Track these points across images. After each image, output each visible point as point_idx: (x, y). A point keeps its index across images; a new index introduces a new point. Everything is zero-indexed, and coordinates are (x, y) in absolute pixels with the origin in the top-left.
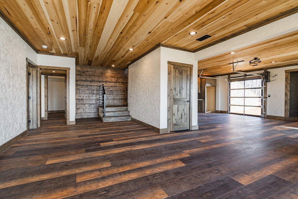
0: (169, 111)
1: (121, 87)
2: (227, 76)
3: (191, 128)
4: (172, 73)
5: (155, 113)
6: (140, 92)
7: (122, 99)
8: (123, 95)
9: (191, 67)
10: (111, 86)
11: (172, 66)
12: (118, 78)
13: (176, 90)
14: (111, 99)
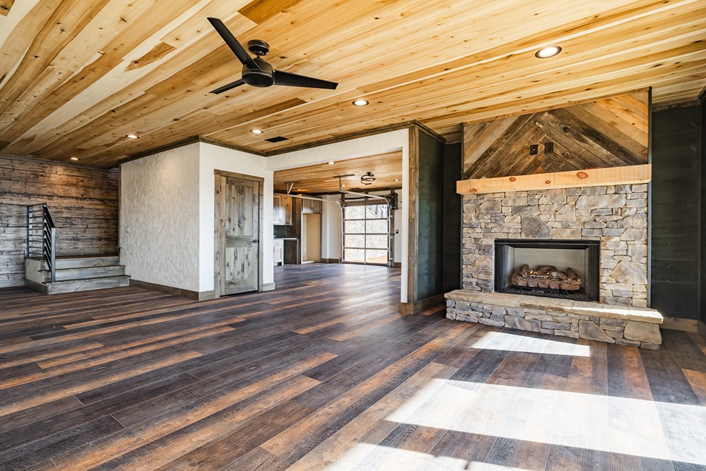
0: (217, 258)
1: (98, 209)
2: (340, 196)
3: (260, 288)
4: (224, 190)
5: (189, 265)
6: (153, 224)
7: (100, 239)
8: (103, 230)
9: (260, 182)
10: (67, 208)
11: (224, 179)
12: (88, 188)
13: (232, 221)
14: (68, 240)
